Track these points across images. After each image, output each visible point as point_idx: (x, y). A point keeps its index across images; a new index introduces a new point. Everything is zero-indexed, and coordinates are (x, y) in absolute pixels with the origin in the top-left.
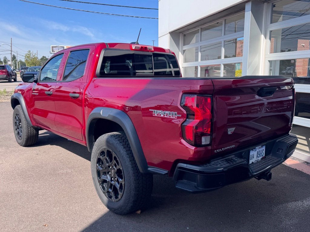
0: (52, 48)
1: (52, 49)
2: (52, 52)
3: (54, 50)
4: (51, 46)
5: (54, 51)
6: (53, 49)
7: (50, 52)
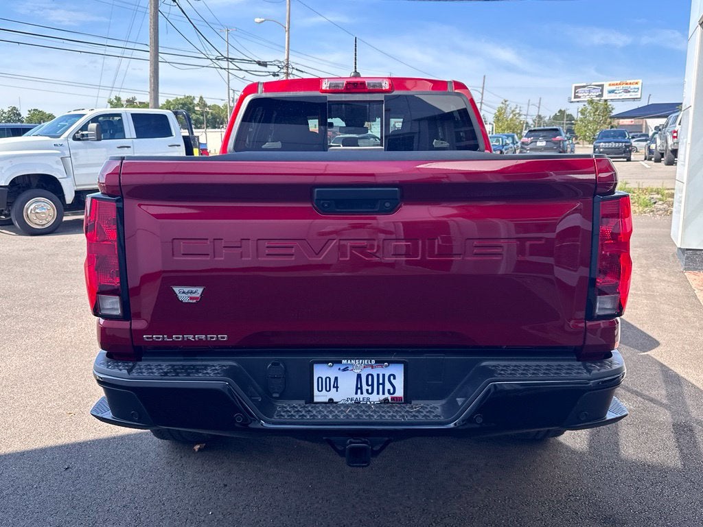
0: (575, 90)
1: (575, 93)
2: (573, 100)
3: (579, 95)
4: (574, 85)
5: (579, 97)
6: (577, 93)
7: (570, 98)
